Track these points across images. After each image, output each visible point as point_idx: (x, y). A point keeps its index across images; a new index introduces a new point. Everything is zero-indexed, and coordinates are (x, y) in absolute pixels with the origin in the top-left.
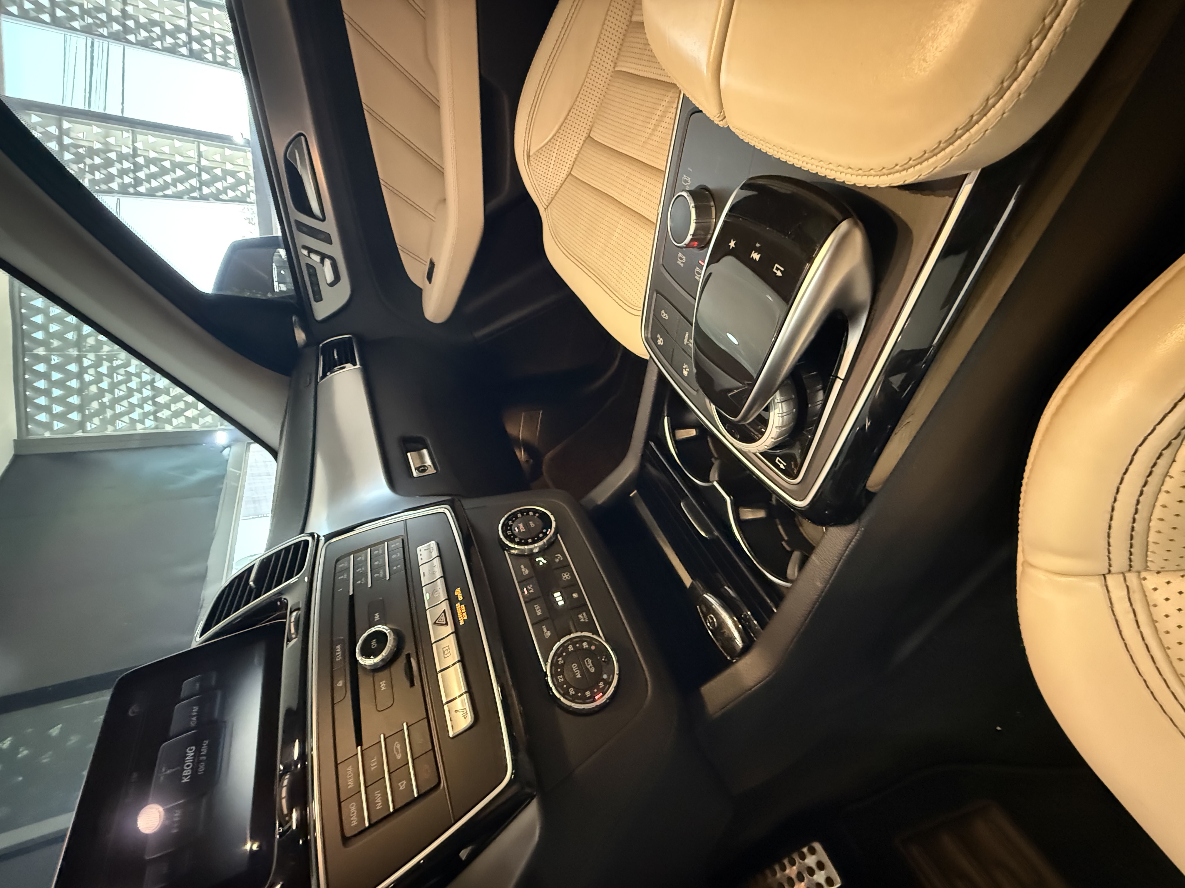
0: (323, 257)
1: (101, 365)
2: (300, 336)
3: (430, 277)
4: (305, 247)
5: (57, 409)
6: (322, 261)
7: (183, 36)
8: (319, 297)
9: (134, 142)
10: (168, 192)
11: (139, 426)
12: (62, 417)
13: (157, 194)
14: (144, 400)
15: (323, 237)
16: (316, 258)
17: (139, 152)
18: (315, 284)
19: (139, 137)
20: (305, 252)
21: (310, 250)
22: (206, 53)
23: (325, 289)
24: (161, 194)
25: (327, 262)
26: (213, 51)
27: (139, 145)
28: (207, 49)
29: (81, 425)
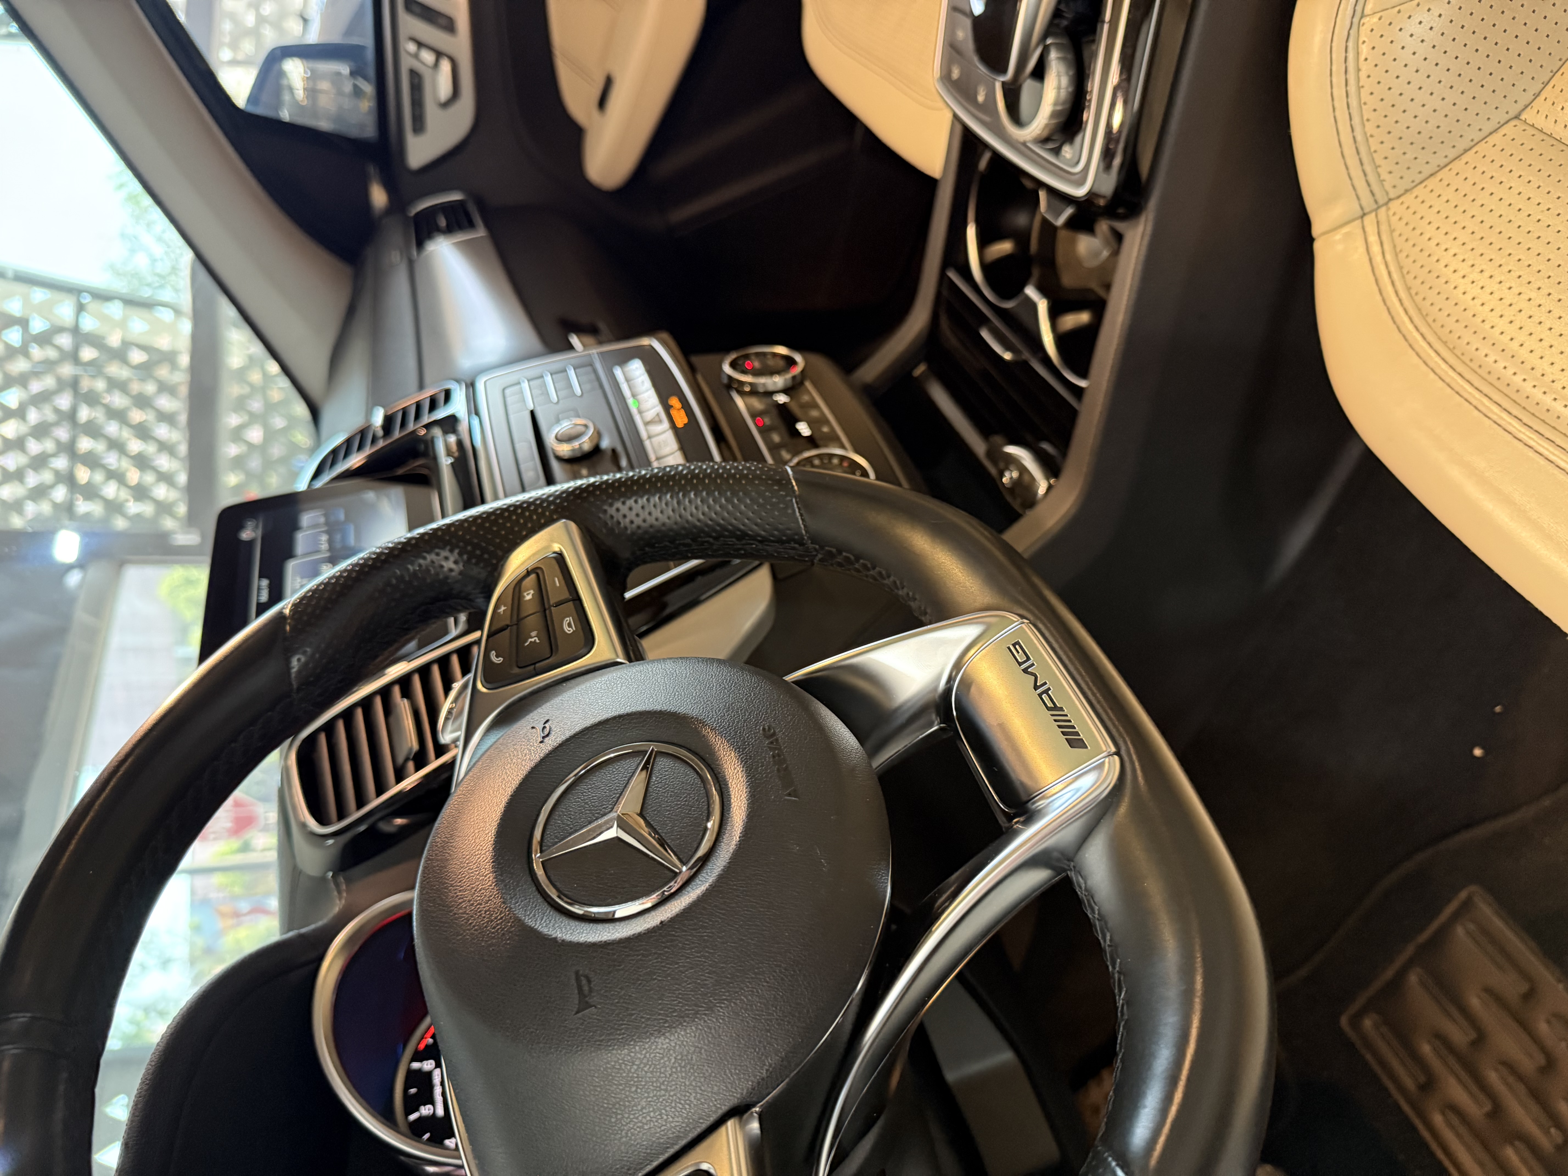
0: (439, 54)
2: (379, 197)
3: (602, 103)
4: (413, 39)
6: (436, 65)
8: (419, 125)
15: (442, 21)
16: (428, 57)
18: (418, 104)
20: (412, 47)
21: (420, 44)
23: (431, 111)
25: (445, 66)
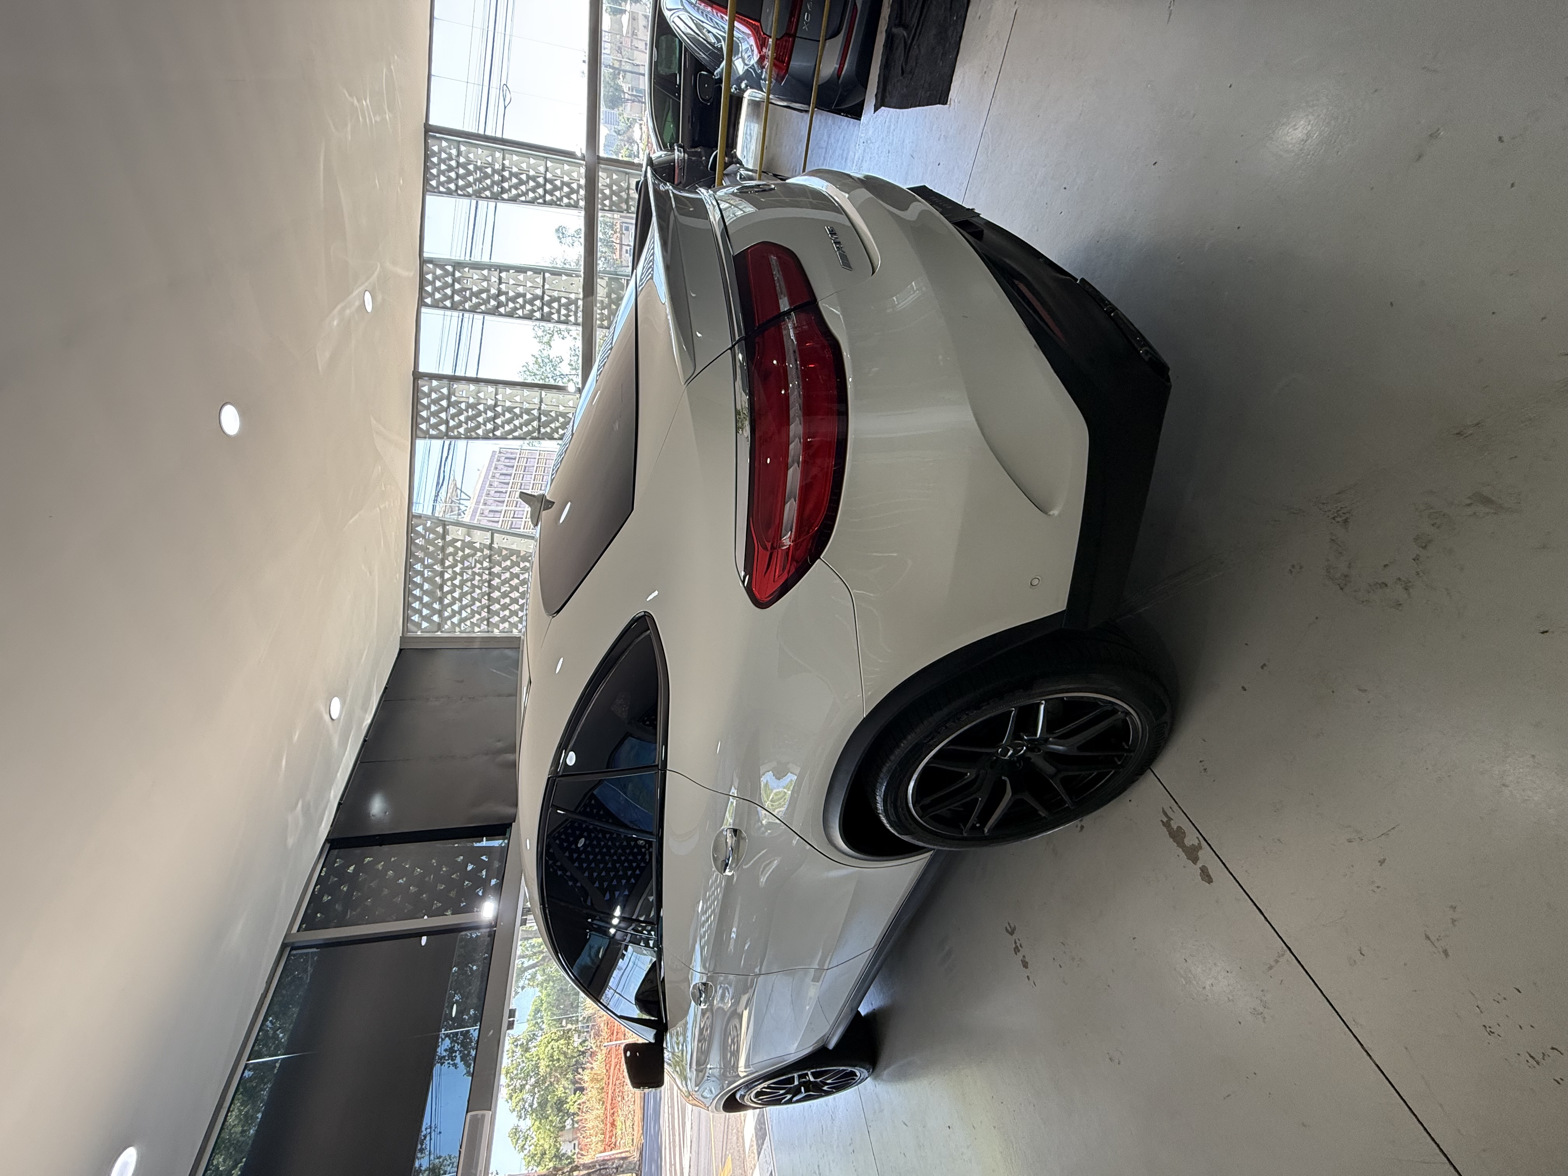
1: (455, 578)
5: (425, 612)
7: (538, 303)
9: (496, 394)
10: (516, 434)
11: (477, 629)
12: (427, 619)
13: (508, 437)
14: (482, 607)
17: (499, 403)
19: (500, 390)
22: (553, 314)
24: (511, 436)
26: (559, 312)
27: (499, 397)
28: (554, 311)
29: (439, 626)
